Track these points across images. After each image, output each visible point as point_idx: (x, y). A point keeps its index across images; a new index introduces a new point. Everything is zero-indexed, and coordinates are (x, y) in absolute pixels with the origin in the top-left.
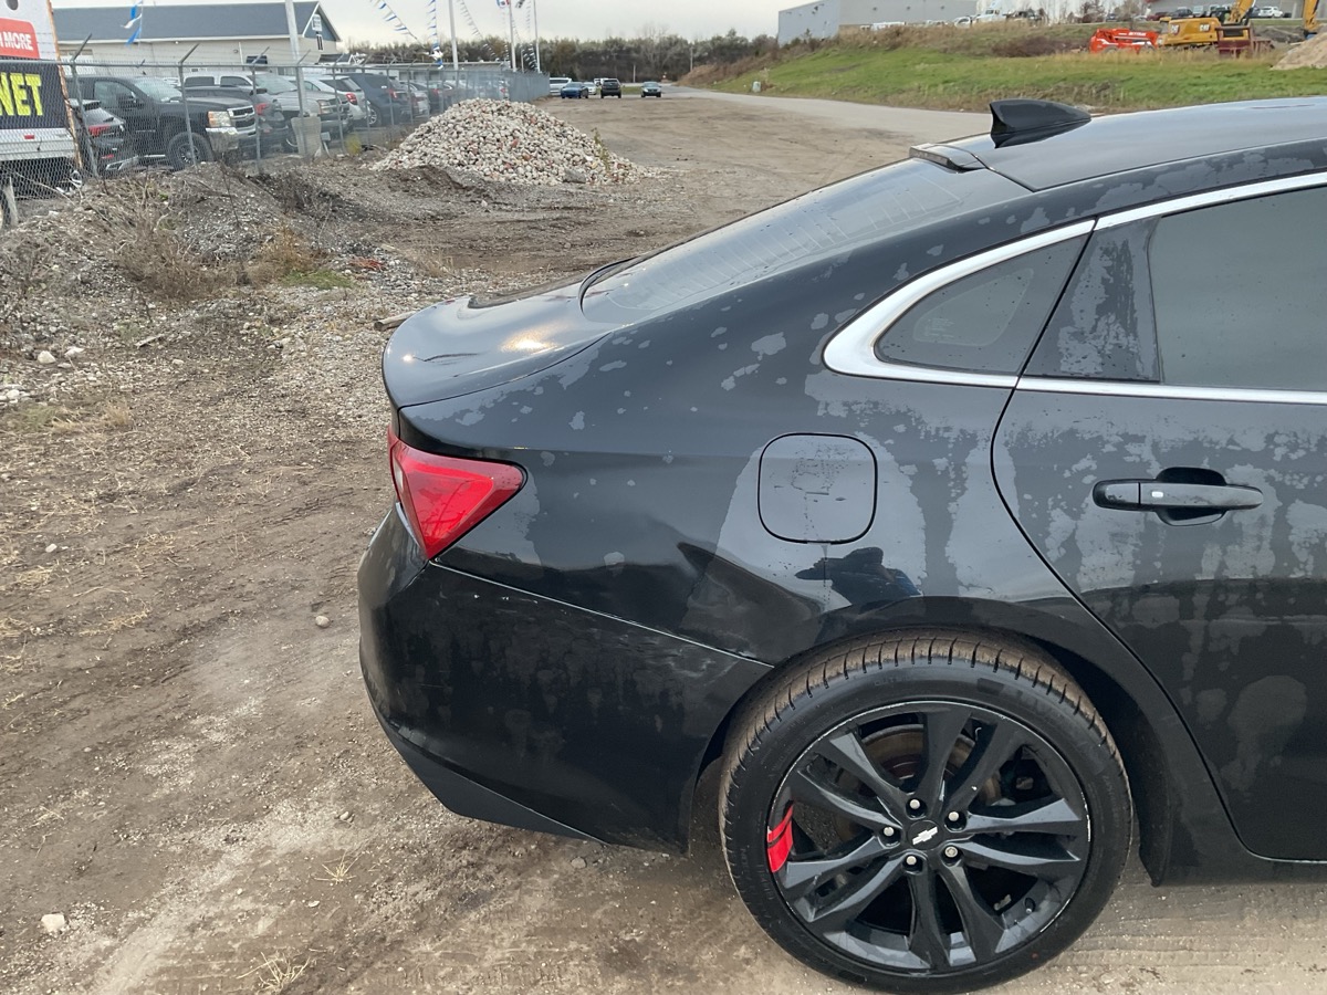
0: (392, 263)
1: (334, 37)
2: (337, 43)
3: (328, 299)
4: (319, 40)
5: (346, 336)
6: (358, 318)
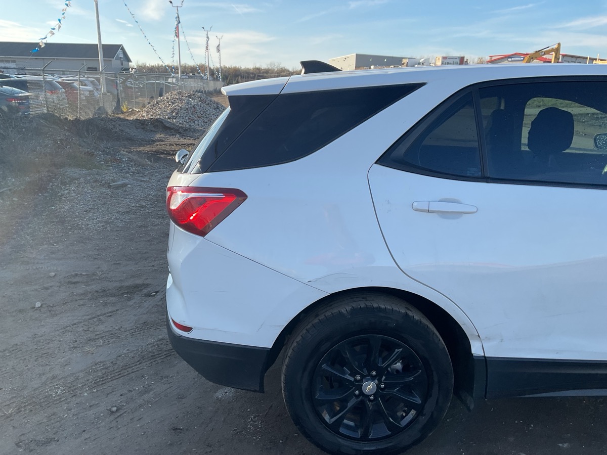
1: (129, 60)
2: (130, 63)
4: (121, 61)
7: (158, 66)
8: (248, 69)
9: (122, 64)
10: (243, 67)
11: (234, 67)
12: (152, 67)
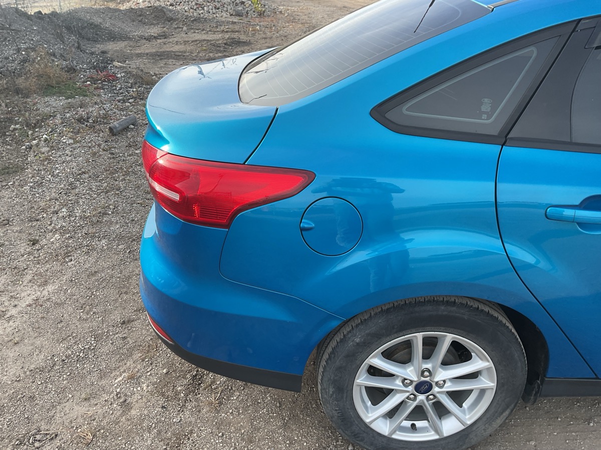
0: (119, 76)
3: (70, 107)
5: (77, 139)
6: (88, 122)
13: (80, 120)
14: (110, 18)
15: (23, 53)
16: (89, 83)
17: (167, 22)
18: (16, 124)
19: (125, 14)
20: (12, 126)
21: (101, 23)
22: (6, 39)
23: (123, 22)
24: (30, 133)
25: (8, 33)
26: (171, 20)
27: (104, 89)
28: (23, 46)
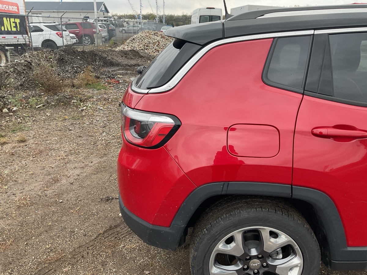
0: (121, 81)
1: (108, 12)
2: (109, 14)
3: (99, 94)
4: (103, 12)
5: (105, 107)
6: (108, 100)
7: (125, 15)
8: (179, 16)
9: (104, 14)
10: (176, 15)
11: (170, 15)
12: (121, 15)
13: (105, 100)
14: (111, 55)
15: (75, 69)
16: (106, 84)
17: (140, 58)
18: (74, 100)
19: (118, 53)
20: (73, 101)
21: (106, 57)
22: (67, 62)
23: (117, 57)
24: (81, 104)
25: (68, 59)
26: (142, 57)
27: (114, 87)
28: (75, 65)
